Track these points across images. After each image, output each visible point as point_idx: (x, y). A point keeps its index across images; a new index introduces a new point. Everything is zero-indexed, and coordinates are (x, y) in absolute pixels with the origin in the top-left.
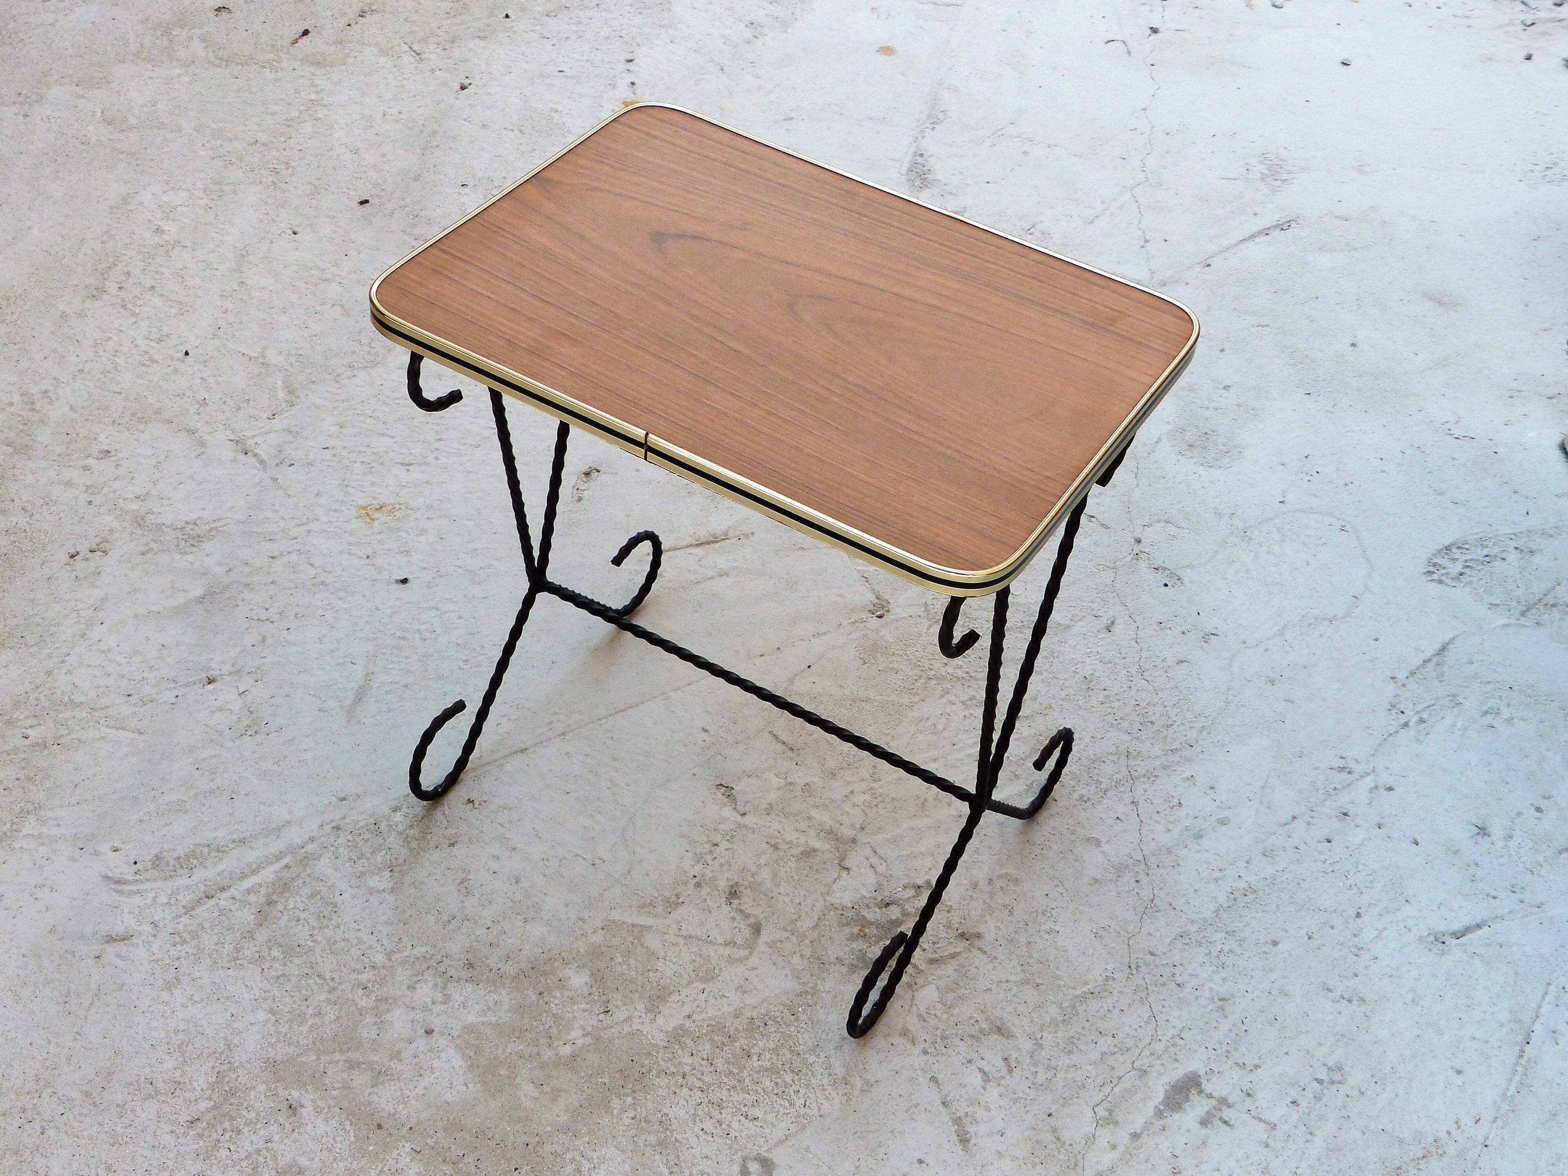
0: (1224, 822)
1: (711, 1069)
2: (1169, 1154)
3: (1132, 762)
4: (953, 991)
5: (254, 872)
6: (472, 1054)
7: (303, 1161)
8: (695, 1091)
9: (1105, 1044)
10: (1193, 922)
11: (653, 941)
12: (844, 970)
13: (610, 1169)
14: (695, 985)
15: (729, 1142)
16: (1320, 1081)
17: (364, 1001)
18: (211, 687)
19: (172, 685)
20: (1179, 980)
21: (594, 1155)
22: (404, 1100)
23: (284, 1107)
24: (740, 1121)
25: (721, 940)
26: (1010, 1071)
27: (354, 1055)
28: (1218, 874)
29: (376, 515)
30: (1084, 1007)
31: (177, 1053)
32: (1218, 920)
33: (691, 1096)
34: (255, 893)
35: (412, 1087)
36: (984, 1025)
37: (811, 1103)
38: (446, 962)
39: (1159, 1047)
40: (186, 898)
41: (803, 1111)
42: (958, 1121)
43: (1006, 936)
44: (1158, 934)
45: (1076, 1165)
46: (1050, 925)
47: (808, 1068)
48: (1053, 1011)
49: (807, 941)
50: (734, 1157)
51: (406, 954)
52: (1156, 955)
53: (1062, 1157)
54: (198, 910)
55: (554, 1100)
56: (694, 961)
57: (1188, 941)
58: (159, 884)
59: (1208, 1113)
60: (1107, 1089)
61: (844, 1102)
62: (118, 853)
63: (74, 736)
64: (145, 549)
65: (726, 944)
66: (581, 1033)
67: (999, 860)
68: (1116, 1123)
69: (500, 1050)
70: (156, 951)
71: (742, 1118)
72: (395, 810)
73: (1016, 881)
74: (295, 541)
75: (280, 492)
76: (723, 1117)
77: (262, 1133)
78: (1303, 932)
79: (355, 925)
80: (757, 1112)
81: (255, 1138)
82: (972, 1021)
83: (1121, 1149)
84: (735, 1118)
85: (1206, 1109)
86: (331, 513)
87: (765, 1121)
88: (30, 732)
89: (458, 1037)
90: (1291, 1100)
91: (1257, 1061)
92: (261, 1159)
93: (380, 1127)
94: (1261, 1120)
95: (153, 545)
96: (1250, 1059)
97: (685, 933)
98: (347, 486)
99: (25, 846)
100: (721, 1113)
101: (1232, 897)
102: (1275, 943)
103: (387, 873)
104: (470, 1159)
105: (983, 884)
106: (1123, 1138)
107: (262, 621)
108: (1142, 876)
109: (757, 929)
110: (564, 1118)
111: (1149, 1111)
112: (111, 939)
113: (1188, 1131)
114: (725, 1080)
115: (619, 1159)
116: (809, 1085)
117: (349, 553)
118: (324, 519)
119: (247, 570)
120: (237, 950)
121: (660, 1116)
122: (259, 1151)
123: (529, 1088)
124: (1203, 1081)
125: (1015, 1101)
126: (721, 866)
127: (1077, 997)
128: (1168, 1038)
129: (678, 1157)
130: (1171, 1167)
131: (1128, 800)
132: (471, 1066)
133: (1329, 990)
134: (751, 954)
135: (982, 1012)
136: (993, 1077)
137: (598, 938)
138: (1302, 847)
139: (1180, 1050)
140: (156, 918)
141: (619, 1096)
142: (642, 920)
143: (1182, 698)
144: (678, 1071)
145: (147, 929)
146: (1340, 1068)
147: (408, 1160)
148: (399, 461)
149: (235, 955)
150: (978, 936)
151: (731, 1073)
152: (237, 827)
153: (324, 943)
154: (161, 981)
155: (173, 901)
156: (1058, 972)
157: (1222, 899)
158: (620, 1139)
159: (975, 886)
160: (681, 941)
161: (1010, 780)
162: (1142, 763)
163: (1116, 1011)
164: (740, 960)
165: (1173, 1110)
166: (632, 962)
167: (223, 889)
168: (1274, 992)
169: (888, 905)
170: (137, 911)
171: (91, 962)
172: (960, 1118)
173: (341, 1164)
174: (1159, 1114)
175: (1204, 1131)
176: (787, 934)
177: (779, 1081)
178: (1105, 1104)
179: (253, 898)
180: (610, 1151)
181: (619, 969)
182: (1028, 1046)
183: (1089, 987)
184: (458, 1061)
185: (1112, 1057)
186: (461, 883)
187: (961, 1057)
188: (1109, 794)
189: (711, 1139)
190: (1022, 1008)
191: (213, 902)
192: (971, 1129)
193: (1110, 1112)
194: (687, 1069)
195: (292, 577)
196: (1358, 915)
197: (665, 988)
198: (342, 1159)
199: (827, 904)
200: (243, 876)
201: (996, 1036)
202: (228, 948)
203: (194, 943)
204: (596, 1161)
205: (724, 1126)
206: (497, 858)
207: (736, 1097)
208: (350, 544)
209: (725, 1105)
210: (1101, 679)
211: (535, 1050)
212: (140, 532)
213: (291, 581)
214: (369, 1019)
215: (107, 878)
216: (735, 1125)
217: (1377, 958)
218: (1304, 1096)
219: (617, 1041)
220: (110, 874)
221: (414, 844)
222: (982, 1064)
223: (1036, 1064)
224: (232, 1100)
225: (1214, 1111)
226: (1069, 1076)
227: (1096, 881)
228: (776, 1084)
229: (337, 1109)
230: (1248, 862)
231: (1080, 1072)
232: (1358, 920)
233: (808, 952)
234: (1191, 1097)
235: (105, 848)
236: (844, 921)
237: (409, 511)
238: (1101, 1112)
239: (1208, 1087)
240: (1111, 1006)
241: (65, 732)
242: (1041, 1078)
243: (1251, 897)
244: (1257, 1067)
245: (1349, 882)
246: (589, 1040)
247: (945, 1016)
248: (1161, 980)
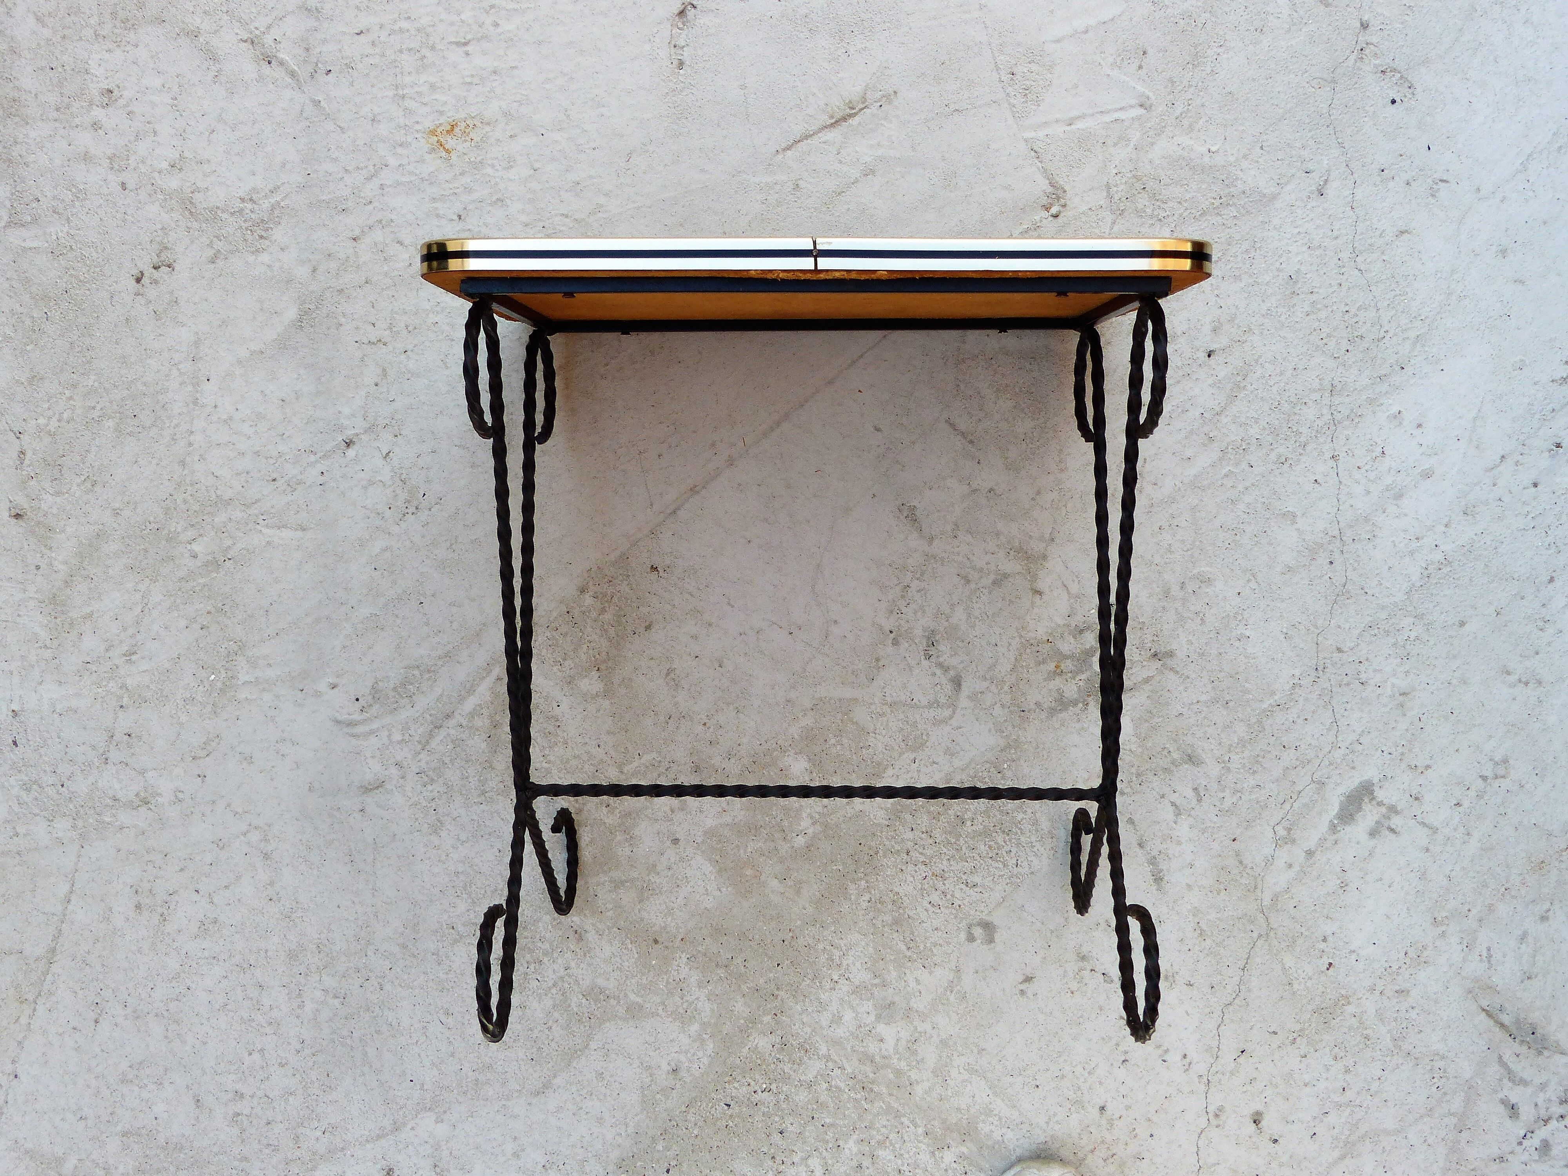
0: (1427, 475)
1: (931, 841)
2: (1339, 869)
3: (1337, 400)
4: (1146, 721)
5: (471, 691)
6: (718, 858)
7: (601, 982)
8: (919, 865)
9: (1289, 757)
10: (1383, 608)
11: (860, 715)
12: (1043, 715)
13: (857, 953)
14: (906, 755)
15: (954, 912)
16: (1484, 778)
17: (611, 818)
18: (351, 452)
19: (312, 458)
20: (1364, 677)
21: (842, 943)
22: (670, 912)
23: (571, 934)
24: (962, 889)
25: (924, 702)
26: (1200, 800)
27: (616, 874)
28: (1414, 545)
29: (451, 143)
30: (1270, 721)
31: (465, 896)
32: (1408, 603)
33: (916, 872)
34: (478, 716)
35: (673, 899)
36: (1175, 755)
37: (1022, 862)
38: (674, 767)
39: (1338, 754)
40: (418, 731)
41: (1016, 870)
42: (1153, 861)
43: (1198, 650)
44: (1347, 626)
45: (1256, 888)
46: (1241, 630)
47: (1017, 827)
48: (1241, 729)
49: (1006, 688)
50: (960, 926)
51: (635, 764)
52: (1343, 652)
53: (1244, 881)
54: (434, 743)
55: (798, 892)
56: (902, 729)
57: (1376, 631)
58: (388, 720)
59: (1377, 822)
60: (1287, 806)
61: (1051, 857)
62: (336, 690)
63: (239, 546)
64: (210, 253)
65: (930, 705)
66: (810, 821)
67: (1192, 556)
68: (1294, 841)
69: (742, 851)
70: (410, 794)
71: (963, 886)
72: (583, 590)
73: (1208, 581)
74: (370, 207)
75: (330, 126)
76: (947, 887)
77: (560, 961)
78: (1493, 608)
79: (579, 739)
80: (976, 879)
81: (555, 966)
82: (1166, 752)
83: (1296, 868)
84: (957, 887)
85: (1376, 818)
86: (399, 150)
87: (983, 886)
88: (196, 547)
89: (703, 843)
90: (1455, 802)
91: (1428, 762)
92: (566, 985)
93: (656, 942)
94: (1424, 824)
95: (218, 245)
96: (1421, 762)
97: (889, 699)
98: (403, 97)
99: (249, 697)
100: (944, 884)
101: (1426, 573)
102: (1462, 624)
103: (595, 674)
104: (739, 960)
105: (1175, 590)
106: (1299, 855)
107: (373, 343)
108: (1337, 555)
109: (957, 683)
110: (810, 910)
111: (1324, 827)
112: (367, 789)
113: (1358, 843)
114: (945, 850)
115: (863, 943)
116: (1018, 844)
117: (438, 216)
118: (393, 162)
119: (333, 265)
120: (483, 783)
121: (892, 895)
122: (562, 978)
123: (775, 883)
124: (1376, 788)
125: (1204, 831)
126: (915, 613)
127: (1264, 711)
128: (1347, 744)
129: (912, 933)
130: (1339, 881)
131: (1328, 455)
132: (720, 871)
133: (1508, 673)
134: (954, 713)
135: (1175, 741)
136: (1184, 809)
137: (808, 721)
138: (1507, 498)
139: (1357, 757)
140: (399, 758)
141: (853, 881)
142: (847, 693)
143: (1398, 292)
144: (902, 849)
145: (394, 771)
146: (1505, 761)
147: (687, 969)
148: (454, 40)
149: (482, 788)
150: (1171, 654)
151: (949, 843)
152: (437, 639)
153: (559, 762)
154: (426, 825)
155: (407, 737)
156: (1247, 685)
157: (1415, 578)
158: (861, 924)
159: (1167, 594)
160: (886, 709)
161: (1204, 445)
162: (1347, 400)
163: (1300, 721)
164: (944, 721)
165: (1346, 823)
166: (845, 741)
167: (448, 717)
168: (1454, 681)
169: (1081, 632)
170: (378, 754)
171: (358, 816)
172: (1155, 858)
173: (633, 981)
174: (1333, 828)
175: (1372, 843)
176: (986, 684)
177: (992, 843)
178: (1285, 823)
179: (478, 722)
180: (854, 937)
181: (834, 750)
182: (1215, 770)
183: (1276, 698)
184: (708, 868)
185: (1293, 772)
186: (668, 674)
187: (1155, 793)
188: (1309, 448)
189: (939, 911)
190: (1211, 731)
191: (443, 732)
192: (1163, 866)
193: (1289, 830)
194: (910, 844)
195: (386, 268)
196: (1552, 580)
197: (879, 764)
198: (633, 976)
199: (1023, 641)
200: (462, 699)
201: (1187, 766)
202: (474, 781)
203: (441, 781)
204: (844, 948)
205: (949, 896)
206: (695, 637)
207: (956, 866)
208: (434, 200)
209: (947, 875)
210: (1308, 276)
211: (772, 845)
212: (195, 225)
213: (386, 274)
214: (619, 837)
215: (338, 722)
216: (958, 894)
217: (1561, 632)
218: (1467, 796)
219: (843, 826)
220: (339, 718)
221: (612, 632)
222: (1174, 797)
223: (1223, 791)
224: (526, 934)
225: (1383, 820)
226: (1254, 797)
227: (1289, 569)
228: (990, 847)
229: (615, 929)
230: (1446, 526)
231: (1263, 792)
232: (1551, 586)
233: (1007, 699)
234: (1364, 807)
235: (323, 686)
236: (1040, 659)
237: (487, 128)
238: (1282, 832)
239: (1380, 794)
240: (1295, 716)
241: (229, 542)
242: (1227, 804)
243: (1446, 570)
244: (1428, 767)
245: (1550, 539)
246: (818, 828)
247: (1140, 750)
248: (1346, 680)
